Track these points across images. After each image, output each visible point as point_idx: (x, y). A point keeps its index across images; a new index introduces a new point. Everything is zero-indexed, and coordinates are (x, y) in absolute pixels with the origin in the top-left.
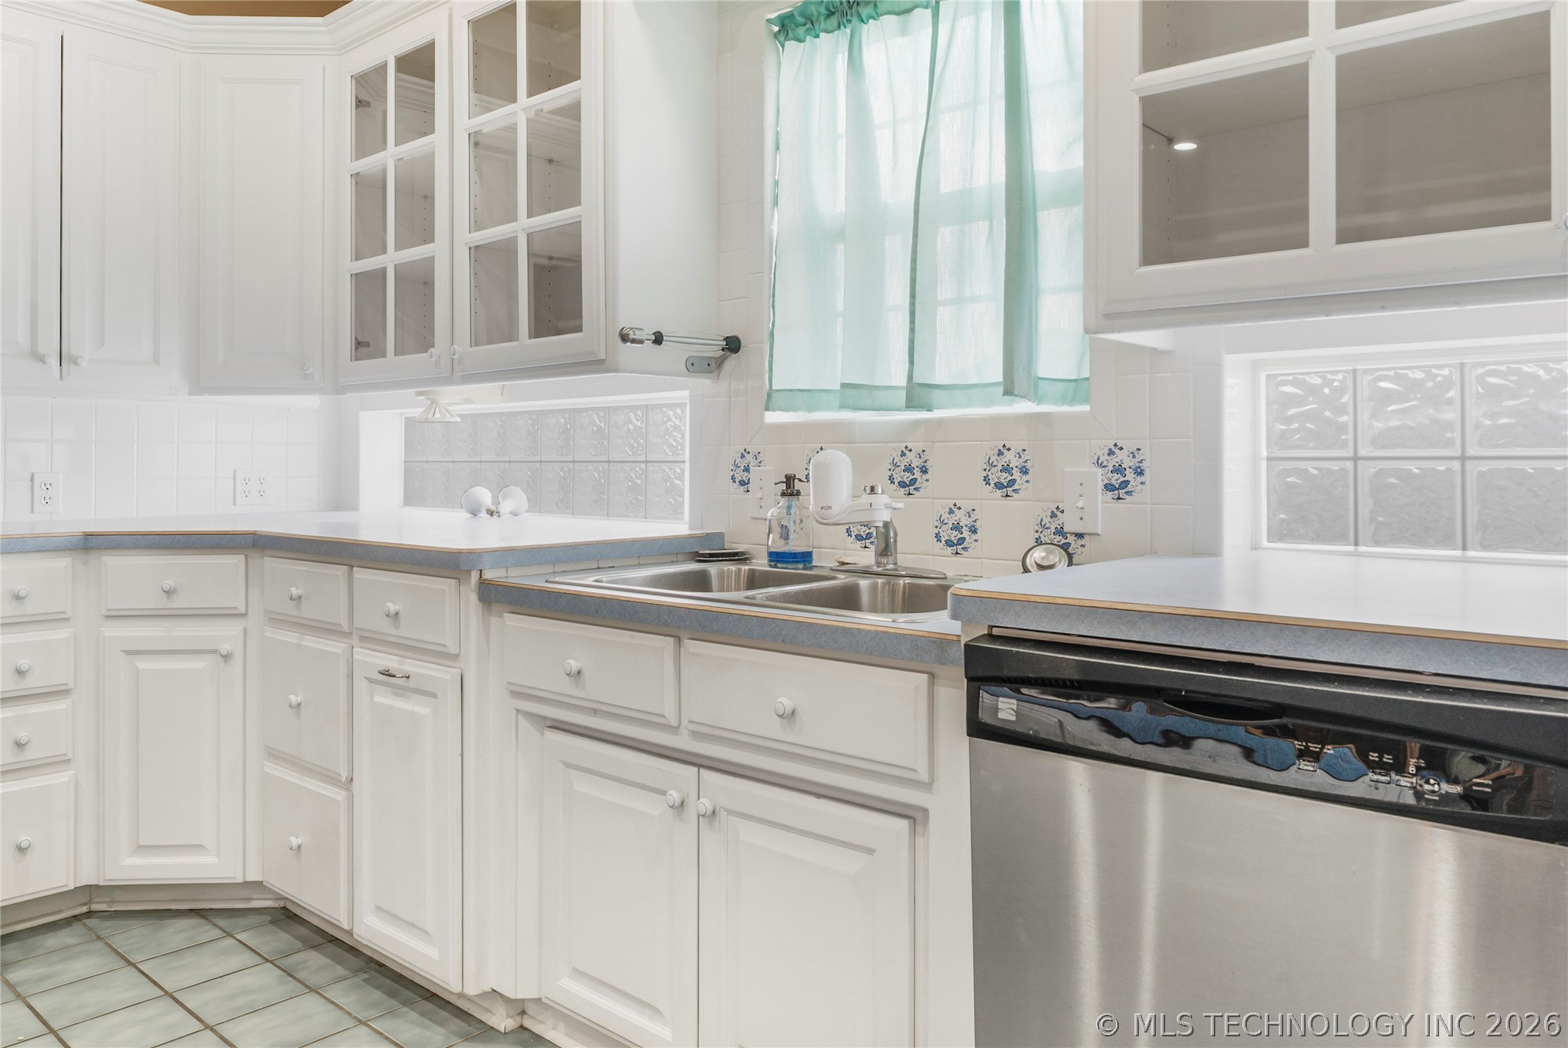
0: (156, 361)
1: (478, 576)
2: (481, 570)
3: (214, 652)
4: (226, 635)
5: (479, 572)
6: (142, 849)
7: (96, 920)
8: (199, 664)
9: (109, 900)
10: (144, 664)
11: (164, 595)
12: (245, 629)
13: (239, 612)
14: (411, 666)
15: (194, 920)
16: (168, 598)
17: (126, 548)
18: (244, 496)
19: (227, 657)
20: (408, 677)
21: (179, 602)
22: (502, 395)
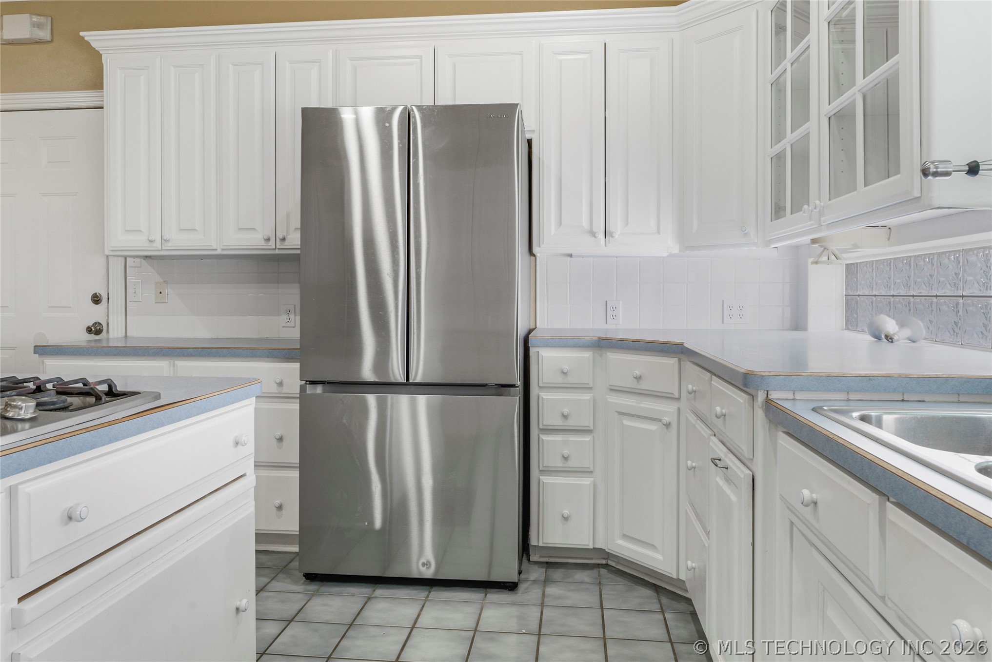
0: (658, 232)
1: (765, 395)
2: (767, 391)
3: (660, 420)
4: (667, 410)
5: (766, 392)
6: (625, 537)
7: (606, 571)
8: (653, 427)
9: (616, 561)
10: (627, 422)
11: (635, 380)
12: (679, 409)
13: (675, 397)
14: (730, 460)
15: (651, 592)
16: (638, 382)
17: (617, 348)
18: (729, 317)
19: (668, 425)
20: (727, 468)
21: (644, 385)
22: (889, 239)
